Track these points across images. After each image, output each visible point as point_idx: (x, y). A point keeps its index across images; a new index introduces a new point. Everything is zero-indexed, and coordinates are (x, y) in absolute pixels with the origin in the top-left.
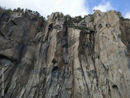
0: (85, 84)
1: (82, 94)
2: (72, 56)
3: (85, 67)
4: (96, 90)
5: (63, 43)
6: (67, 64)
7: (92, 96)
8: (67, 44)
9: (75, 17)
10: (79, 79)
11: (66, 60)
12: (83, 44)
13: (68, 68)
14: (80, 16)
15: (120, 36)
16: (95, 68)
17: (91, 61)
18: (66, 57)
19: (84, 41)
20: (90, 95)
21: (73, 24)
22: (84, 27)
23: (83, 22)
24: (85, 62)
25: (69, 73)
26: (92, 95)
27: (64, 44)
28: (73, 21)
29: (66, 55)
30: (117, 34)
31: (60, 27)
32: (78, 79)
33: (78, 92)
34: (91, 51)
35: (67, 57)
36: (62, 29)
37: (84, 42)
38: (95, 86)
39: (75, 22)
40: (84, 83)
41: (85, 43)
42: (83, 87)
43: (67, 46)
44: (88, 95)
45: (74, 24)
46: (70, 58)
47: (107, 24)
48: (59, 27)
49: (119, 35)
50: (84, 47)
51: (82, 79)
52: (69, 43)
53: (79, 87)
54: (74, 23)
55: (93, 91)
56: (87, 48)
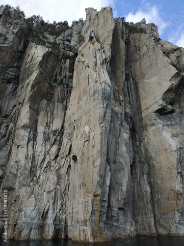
0: (30, 156)
1: (19, 175)
2: (21, 102)
3: (45, 124)
4: (50, 166)
5: (8, 73)
6: (6, 116)
7: (39, 177)
8: (17, 77)
9: (55, 22)
10: (20, 147)
11: (5, 110)
12: (54, 78)
13: (7, 126)
14: (66, 21)
15: (108, 60)
16: (63, 127)
17: (59, 113)
18: (7, 102)
19: (57, 73)
20: (36, 176)
21: (44, 37)
22: (68, 45)
23: (68, 36)
24: (49, 114)
25: (7, 136)
26: (37, 177)
27: (10, 77)
28: (46, 31)
29: (9, 99)
30: (102, 57)
31: (6, 38)
32: (18, 146)
33: (12, 171)
34: (67, 94)
35: (11, 103)
36: (9, 44)
37: (56, 75)
38: (50, 159)
39: (52, 34)
40: (28, 155)
41: (58, 76)
42: (23, 162)
43: (18, 80)
44: (29, 176)
45: (46, 38)
46: (15, 106)
47: (93, 35)
48: (3, 38)
49: (106, 59)
50: (55, 84)
51: (26, 146)
52: (22, 74)
53: (16, 162)
54: (48, 36)
55: (43, 169)
56: (59, 88)
